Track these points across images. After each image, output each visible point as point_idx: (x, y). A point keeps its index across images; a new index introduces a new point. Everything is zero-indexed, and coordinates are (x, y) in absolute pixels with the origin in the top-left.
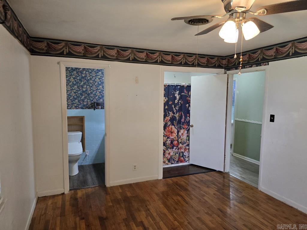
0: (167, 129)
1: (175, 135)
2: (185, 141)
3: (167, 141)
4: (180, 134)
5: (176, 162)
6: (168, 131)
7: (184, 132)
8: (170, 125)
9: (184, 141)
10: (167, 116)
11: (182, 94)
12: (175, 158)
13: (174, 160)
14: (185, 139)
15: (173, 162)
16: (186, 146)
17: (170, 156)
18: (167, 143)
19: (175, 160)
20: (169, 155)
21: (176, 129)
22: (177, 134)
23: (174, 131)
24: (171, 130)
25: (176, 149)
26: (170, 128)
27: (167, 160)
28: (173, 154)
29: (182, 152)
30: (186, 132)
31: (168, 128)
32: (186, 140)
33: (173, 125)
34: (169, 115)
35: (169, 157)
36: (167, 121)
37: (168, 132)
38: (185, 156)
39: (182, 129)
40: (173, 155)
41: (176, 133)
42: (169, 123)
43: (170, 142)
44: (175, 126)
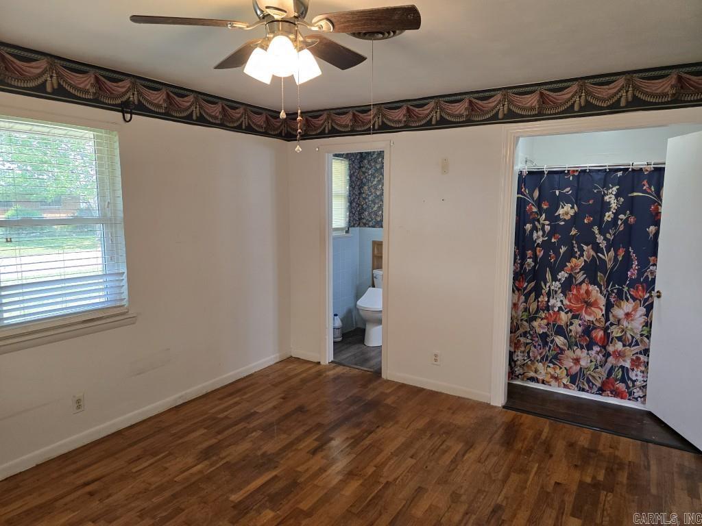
0: (575, 292)
1: (599, 313)
2: (638, 337)
3: (572, 324)
4: (619, 312)
5: (595, 389)
6: (577, 298)
7: (635, 309)
8: (583, 282)
9: (633, 337)
10: (576, 258)
11: (635, 194)
12: (593, 377)
13: (589, 381)
14: (638, 331)
15: (586, 387)
16: (641, 353)
17: (578, 368)
18: (571, 331)
19: (593, 384)
20: (575, 364)
21: (603, 297)
22: (604, 312)
23: (596, 301)
24: (585, 296)
25: (598, 353)
26: (583, 291)
27: (567, 375)
28: (589, 365)
29: (622, 367)
30: (642, 310)
31: (578, 291)
32: (642, 335)
33: (594, 281)
34: (582, 255)
35: (575, 369)
36: (572, 269)
37: (577, 301)
38: (634, 382)
39: (627, 300)
40: (588, 369)
41: (604, 308)
42: (581, 277)
43: (580, 329)
44: (600, 286)
